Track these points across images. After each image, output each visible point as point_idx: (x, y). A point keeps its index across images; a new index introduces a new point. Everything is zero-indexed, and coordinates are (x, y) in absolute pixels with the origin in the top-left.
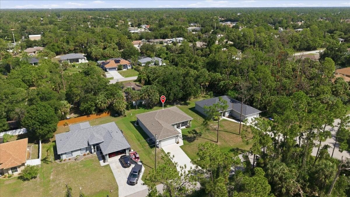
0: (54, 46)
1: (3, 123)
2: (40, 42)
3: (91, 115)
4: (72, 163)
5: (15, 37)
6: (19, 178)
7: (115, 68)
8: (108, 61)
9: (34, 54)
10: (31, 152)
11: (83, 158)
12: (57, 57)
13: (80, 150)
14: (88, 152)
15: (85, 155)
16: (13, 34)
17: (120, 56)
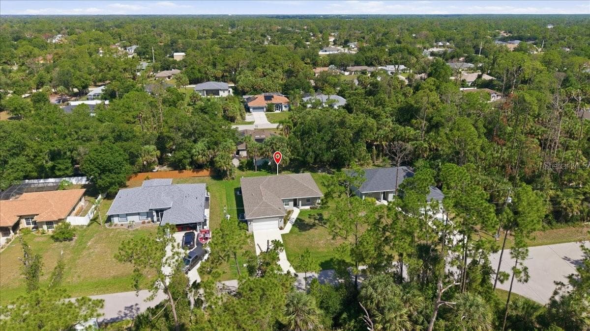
0: (194, 69)
1: (65, 165)
2: (181, 64)
3: (184, 171)
4: (122, 230)
5: (155, 54)
6: (52, 237)
7: (263, 108)
8: (256, 96)
9: (168, 80)
10: (84, 208)
11: (139, 227)
12: (189, 86)
13: (139, 214)
14: (150, 219)
15: (144, 223)
16: (153, 51)
17: (279, 89)
